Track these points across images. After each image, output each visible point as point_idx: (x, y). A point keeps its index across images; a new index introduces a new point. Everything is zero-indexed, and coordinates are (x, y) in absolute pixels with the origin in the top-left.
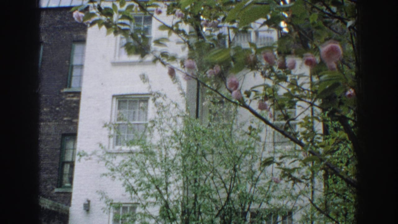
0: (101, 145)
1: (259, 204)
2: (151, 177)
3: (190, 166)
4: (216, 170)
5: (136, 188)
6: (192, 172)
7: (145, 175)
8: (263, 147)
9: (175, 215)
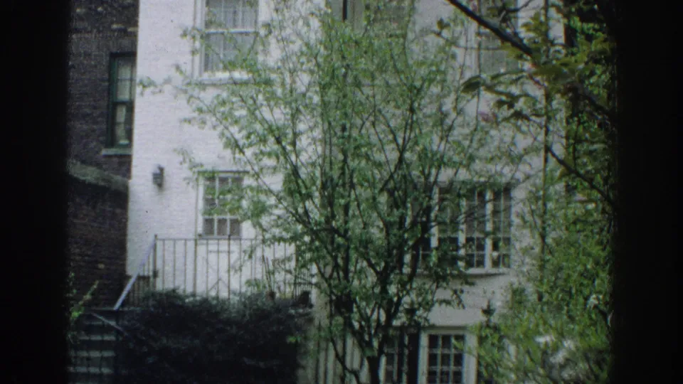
0: (178, 68)
1: (455, 170)
2: (267, 122)
3: (333, 105)
4: (380, 111)
5: (241, 143)
6: (338, 112)
7: (256, 118)
8: (460, 70)
9: (310, 188)
